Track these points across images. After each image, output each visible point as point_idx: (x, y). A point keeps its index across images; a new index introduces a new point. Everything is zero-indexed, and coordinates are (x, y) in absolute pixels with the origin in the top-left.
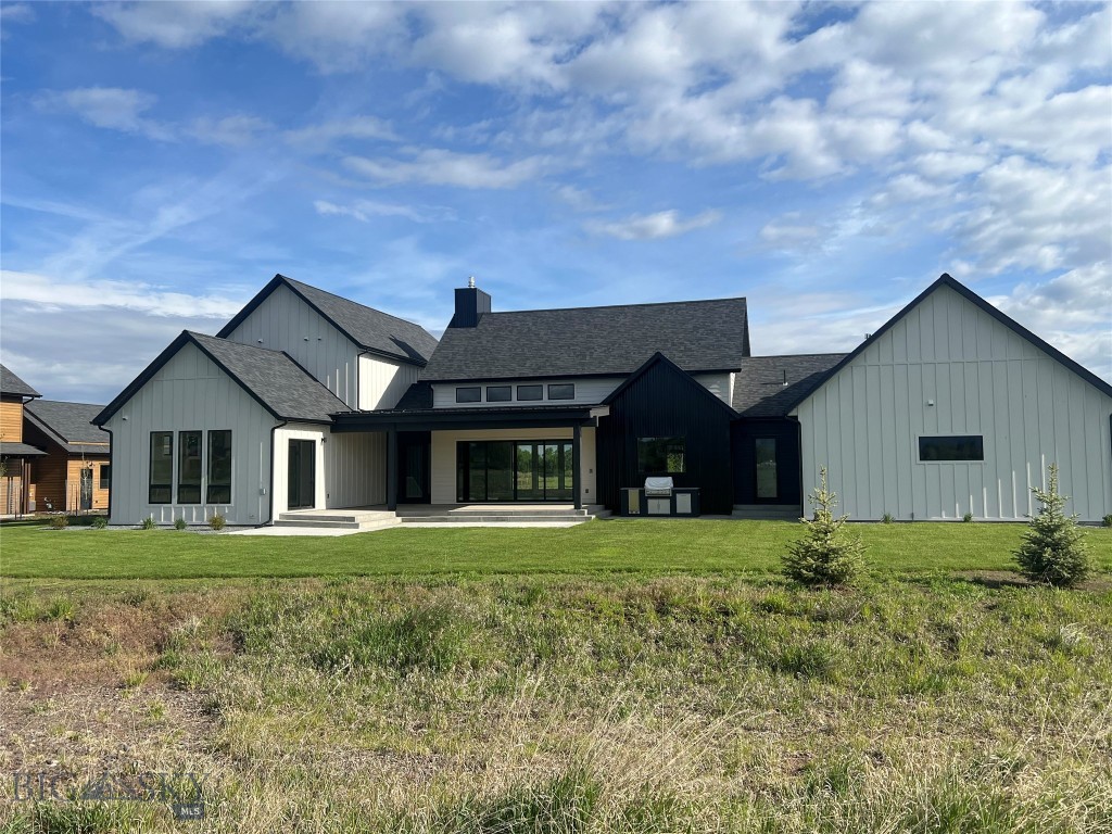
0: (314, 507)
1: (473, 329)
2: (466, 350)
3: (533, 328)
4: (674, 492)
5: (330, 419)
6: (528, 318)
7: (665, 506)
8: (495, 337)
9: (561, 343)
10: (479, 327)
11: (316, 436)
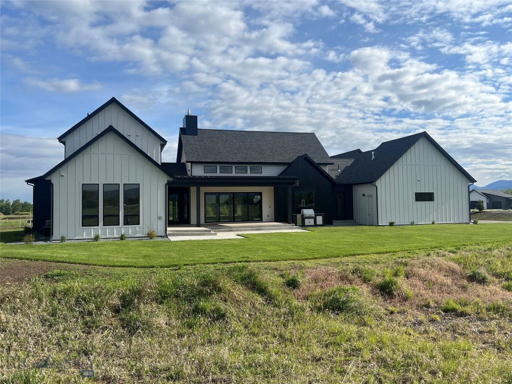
1: (196, 137)
4: (316, 216)
7: (312, 222)
10: (199, 136)
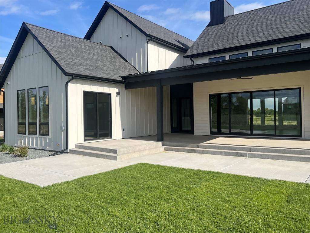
0: (111, 137)
1: (221, 25)
2: (216, 36)
3: (264, 16)
5: (121, 79)
6: (259, 12)
8: (236, 25)
9: (286, 19)
10: (226, 23)
11: (113, 91)
